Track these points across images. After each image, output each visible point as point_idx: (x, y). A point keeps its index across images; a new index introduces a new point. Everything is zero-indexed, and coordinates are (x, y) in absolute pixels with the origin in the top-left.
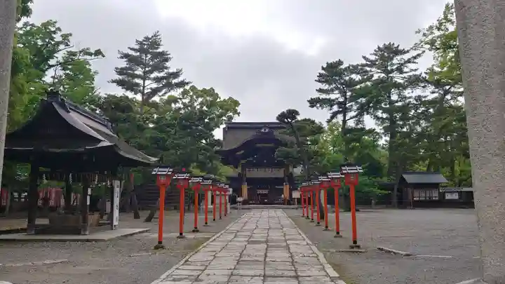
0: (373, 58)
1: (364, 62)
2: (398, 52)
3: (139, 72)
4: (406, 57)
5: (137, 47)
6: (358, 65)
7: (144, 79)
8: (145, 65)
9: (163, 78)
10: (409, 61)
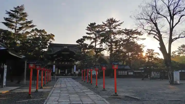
0: (106, 23)
1: (103, 24)
2: (115, 21)
3: (14, 20)
5: (14, 10)
6: (100, 25)
7: (16, 23)
8: (17, 18)
9: (24, 23)
10: (118, 25)
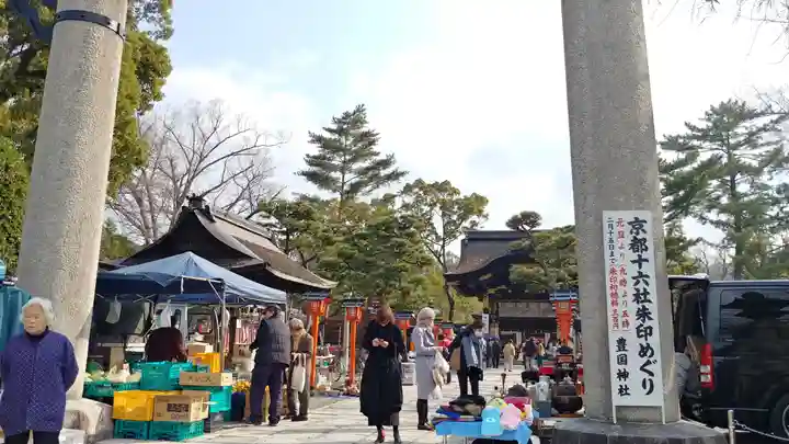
0: (703, 125)
1: (689, 132)
2: (744, 114)
3: (337, 161)
4: (760, 122)
5: (334, 127)
6: (679, 136)
7: (343, 171)
8: (345, 151)
9: (368, 169)
10: (764, 129)
